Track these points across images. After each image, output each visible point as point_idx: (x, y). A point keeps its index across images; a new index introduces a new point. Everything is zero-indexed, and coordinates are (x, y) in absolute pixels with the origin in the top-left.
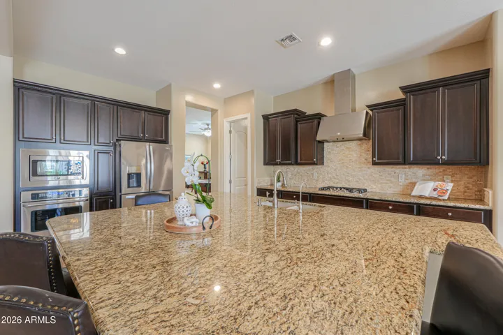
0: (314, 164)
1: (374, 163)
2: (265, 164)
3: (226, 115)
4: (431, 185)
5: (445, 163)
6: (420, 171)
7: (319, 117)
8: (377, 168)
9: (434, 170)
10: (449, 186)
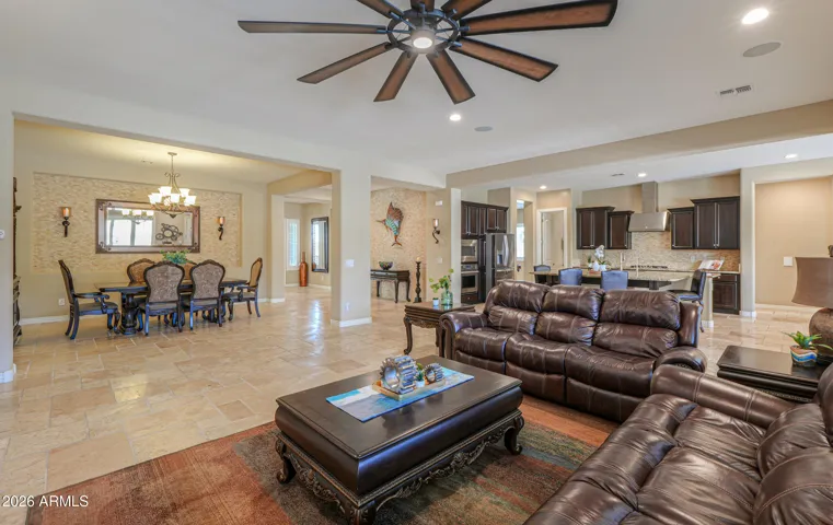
0: (625, 248)
1: (673, 248)
2: (579, 248)
3: (539, 207)
4: (711, 262)
5: (718, 249)
6: (705, 253)
7: (629, 213)
8: (675, 252)
9: (713, 253)
10: (721, 263)
